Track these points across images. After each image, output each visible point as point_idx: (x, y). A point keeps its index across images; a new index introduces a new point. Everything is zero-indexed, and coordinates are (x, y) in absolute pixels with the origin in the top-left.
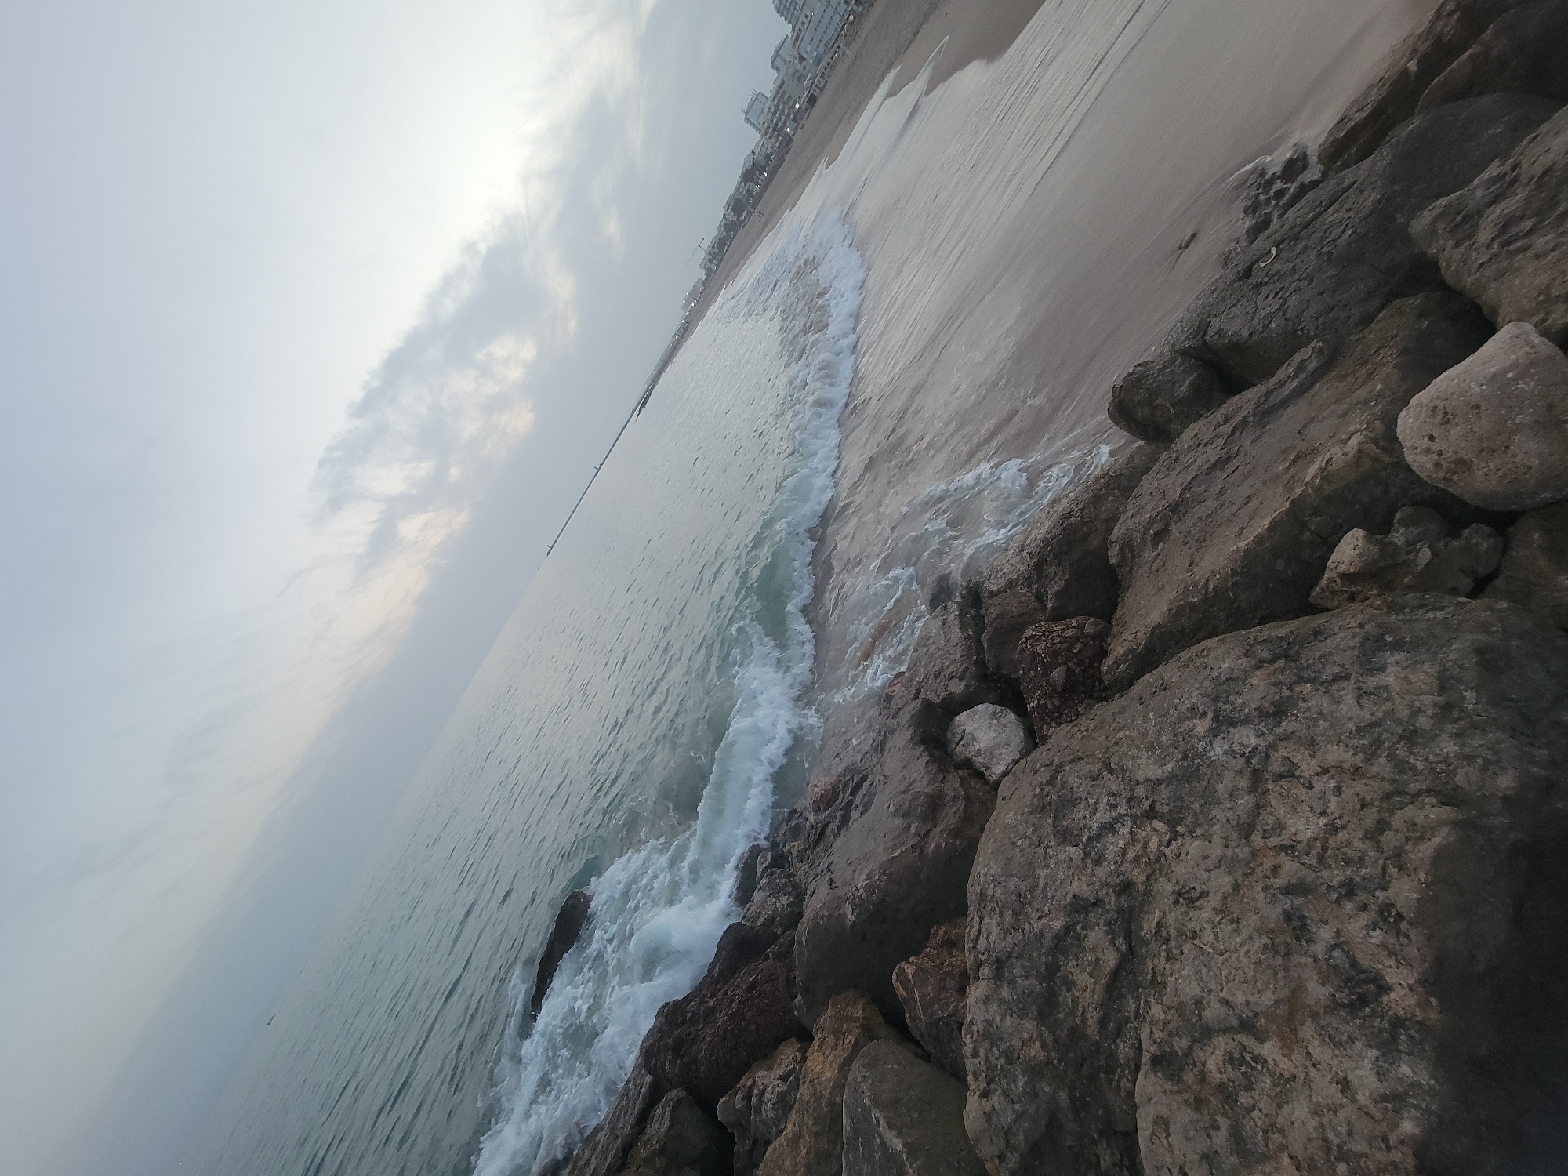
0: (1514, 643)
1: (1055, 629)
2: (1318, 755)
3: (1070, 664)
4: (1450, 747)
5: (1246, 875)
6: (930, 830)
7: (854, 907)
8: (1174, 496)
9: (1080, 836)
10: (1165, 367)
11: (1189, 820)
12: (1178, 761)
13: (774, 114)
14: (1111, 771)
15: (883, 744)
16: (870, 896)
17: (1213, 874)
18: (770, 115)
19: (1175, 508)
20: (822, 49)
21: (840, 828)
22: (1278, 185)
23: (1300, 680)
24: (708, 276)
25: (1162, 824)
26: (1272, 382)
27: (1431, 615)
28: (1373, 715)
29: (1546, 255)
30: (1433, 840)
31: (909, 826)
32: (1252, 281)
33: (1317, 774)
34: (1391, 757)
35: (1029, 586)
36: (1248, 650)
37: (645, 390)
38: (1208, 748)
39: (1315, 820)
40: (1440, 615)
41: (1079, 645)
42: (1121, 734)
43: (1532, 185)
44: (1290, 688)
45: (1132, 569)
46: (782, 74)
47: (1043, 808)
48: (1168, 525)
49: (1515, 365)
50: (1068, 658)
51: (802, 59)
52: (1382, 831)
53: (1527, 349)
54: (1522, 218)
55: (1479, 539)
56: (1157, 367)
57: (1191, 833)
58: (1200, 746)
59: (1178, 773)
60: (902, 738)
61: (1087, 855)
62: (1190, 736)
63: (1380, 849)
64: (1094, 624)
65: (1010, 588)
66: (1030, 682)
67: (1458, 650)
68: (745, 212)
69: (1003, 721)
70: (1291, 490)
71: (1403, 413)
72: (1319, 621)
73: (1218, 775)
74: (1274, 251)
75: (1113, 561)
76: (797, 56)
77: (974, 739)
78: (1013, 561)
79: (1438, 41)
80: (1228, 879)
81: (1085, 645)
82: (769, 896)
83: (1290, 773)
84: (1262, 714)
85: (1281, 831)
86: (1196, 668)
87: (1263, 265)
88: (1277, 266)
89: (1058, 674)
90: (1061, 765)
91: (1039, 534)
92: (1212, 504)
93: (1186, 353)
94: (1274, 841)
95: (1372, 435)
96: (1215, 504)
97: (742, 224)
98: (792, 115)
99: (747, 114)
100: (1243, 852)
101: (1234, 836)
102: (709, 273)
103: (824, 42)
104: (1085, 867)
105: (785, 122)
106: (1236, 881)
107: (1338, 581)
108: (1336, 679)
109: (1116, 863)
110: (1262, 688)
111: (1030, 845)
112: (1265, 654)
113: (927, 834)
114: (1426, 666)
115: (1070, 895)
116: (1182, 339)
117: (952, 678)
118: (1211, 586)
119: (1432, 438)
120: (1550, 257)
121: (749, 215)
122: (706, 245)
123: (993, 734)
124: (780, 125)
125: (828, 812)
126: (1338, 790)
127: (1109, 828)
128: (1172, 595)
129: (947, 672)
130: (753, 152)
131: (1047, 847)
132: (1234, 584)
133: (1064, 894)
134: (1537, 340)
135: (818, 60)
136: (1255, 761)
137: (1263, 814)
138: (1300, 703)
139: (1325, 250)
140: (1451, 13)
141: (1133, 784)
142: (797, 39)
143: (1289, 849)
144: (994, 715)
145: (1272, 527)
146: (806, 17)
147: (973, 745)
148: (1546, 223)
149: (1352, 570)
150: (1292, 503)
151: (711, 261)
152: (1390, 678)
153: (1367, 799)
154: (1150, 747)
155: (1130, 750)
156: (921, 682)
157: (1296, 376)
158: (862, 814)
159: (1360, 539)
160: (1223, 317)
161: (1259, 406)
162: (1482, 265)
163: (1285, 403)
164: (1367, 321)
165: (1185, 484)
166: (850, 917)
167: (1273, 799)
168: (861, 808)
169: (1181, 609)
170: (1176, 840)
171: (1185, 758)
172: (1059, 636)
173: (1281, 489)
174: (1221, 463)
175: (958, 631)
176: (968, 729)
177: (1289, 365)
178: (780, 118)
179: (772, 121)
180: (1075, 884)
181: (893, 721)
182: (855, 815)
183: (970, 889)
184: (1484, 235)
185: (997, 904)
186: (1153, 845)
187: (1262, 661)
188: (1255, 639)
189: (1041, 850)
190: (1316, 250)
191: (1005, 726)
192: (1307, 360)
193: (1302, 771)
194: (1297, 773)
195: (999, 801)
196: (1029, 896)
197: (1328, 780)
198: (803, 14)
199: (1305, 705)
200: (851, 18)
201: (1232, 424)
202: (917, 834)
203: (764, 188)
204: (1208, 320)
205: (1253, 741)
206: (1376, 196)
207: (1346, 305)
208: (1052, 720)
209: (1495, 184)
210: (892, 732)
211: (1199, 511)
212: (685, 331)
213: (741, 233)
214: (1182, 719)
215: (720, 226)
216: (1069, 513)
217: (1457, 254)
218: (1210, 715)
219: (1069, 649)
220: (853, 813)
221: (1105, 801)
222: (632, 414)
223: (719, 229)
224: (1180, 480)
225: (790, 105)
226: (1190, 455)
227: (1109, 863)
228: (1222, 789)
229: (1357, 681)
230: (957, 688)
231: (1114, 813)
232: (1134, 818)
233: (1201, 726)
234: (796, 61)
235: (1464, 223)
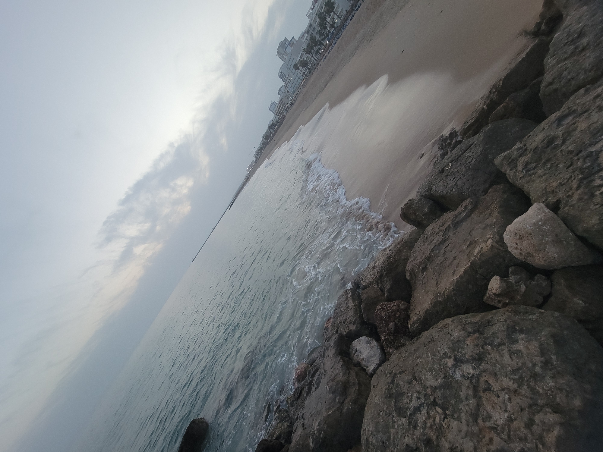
0: (565, 332)
1: (389, 306)
2: (499, 381)
3: (396, 321)
4: (551, 384)
5: (478, 442)
6: (344, 400)
7: (313, 440)
8: (428, 253)
9: (406, 412)
10: (418, 202)
11: (451, 409)
12: (442, 379)
13: (279, 108)
14: (416, 380)
15: (324, 354)
16: (320, 435)
17: (465, 440)
18: (278, 109)
19: (428, 258)
20: (295, 89)
21: (307, 394)
22: (449, 141)
23: (486, 344)
24: (256, 160)
25: (440, 409)
26: (457, 212)
27: (531, 317)
28: (517, 364)
29: (542, 177)
30: (554, 432)
31: (335, 398)
32: (445, 174)
33: (500, 390)
34: (529, 386)
35: (377, 285)
36: (463, 327)
37: (233, 199)
38: (454, 373)
39: (503, 414)
40: (534, 317)
41: (399, 313)
42: (418, 361)
43: (532, 153)
44: (483, 348)
45: (415, 282)
46: (282, 96)
47: (390, 395)
48: (426, 265)
49: (541, 220)
50: (395, 319)
51: (288, 92)
52: (532, 425)
53: (544, 214)
54: (531, 163)
55: (541, 281)
56: (416, 202)
57: (453, 416)
58: (451, 372)
59: (443, 384)
60: (331, 352)
61: (410, 423)
62: (446, 366)
63: (532, 434)
64: (403, 304)
65: (371, 285)
66: (381, 328)
67: (544, 334)
68: (270, 139)
69: (372, 345)
70: (470, 258)
71: (505, 234)
72: (489, 316)
73: (460, 387)
74: (450, 164)
75: (408, 278)
76: (287, 91)
77: (361, 353)
78: (371, 273)
79: (492, 100)
80: (471, 444)
81: (401, 313)
82: (279, 423)
83: (488, 389)
84: (474, 359)
85: (490, 419)
86: (445, 334)
87: (447, 169)
88: (452, 170)
89: (391, 326)
90: (396, 374)
91: (379, 263)
92: (441, 258)
93: (425, 196)
94: (488, 424)
95: (496, 240)
96: (443, 258)
97: (268, 143)
98: (285, 109)
99: (270, 108)
100: (475, 429)
101: (471, 420)
102: (257, 158)
103: (295, 87)
104: (410, 430)
105: (283, 111)
106: (475, 445)
107: (493, 295)
108: (500, 345)
109: (422, 428)
110: (472, 347)
111: (386, 414)
112: (470, 329)
113: (343, 402)
114: (534, 342)
115: (405, 444)
116: (423, 191)
117: (350, 323)
118: (446, 295)
119: (517, 244)
120: (543, 178)
121: (271, 140)
122: (256, 150)
123: (368, 351)
124: (281, 112)
125: (303, 382)
126: (510, 400)
127: (418, 409)
128: (432, 297)
129: (348, 321)
130: (272, 120)
131: (393, 416)
132: (454, 294)
133: (402, 443)
134: (547, 210)
135: (294, 92)
136: (474, 381)
137: (481, 410)
138: (488, 355)
139: (467, 165)
140: (494, 92)
141: (425, 388)
142: (286, 86)
143: (494, 429)
144: (368, 342)
145: (466, 272)
146: (289, 80)
147: (360, 356)
148: (540, 165)
149: (497, 293)
150: (471, 263)
151: (257, 155)
152: (520, 346)
153: (523, 407)
154: (430, 370)
155: (423, 370)
156: (338, 324)
157: (465, 211)
158: (316, 389)
159: (498, 280)
160: (436, 185)
161: (453, 221)
162: (521, 178)
163: (462, 221)
164: (486, 191)
165: (431, 249)
166: (312, 445)
167: (484, 400)
168: (315, 386)
169: (435, 303)
170: (447, 418)
171: (445, 377)
172: (390, 309)
173: (466, 257)
174: (443, 242)
175: (352, 302)
176: (358, 348)
177: (461, 206)
178: (281, 110)
179: (278, 110)
180: (407, 438)
181: (328, 343)
182: (313, 388)
183: (362, 437)
184: (520, 168)
185: (374, 447)
186: (437, 420)
187: (470, 333)
188: (466, 322)
189: (390, 417)
190: (464, 165)
191: (373, 347)
192: (468, 205)
193: (494, 388)
194: (492, 389)
195: (372, 387)
196: (387, 443)
197: (505, 395)
198: (288, 79)
199: (489, 356)
200: (304, 80)
201: (445, 227)
202: (339, 402)
203: (276, 131)
204: (432, 186)
205: (472, 371)
206: (481, 149)
207: (477, 185)
208: (391, 345)
209: (519, 150)
210: (327, 349)
211: (438, 260)
212: (248, 179)
213: (268, 146)
214: (442, 358)
215: (261, 143)
216: (390, 256)
217: (512, 173)
218: (453, 358)
219: (395, 315)
220: (312, 387)
221: (415, 395)
222: (227, 208)
223: (260, 144)
224: (429, 247)
225: (285, 105)
226: (431, 238)
227: (420, 428)
228: (462, 394)
229: (508, 346)
230: (353, 328)
231: (419, 402)
232: (428, 405)
233: (450, 362)
234: (286, 92)
235: (512, 162)
